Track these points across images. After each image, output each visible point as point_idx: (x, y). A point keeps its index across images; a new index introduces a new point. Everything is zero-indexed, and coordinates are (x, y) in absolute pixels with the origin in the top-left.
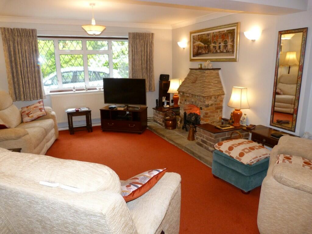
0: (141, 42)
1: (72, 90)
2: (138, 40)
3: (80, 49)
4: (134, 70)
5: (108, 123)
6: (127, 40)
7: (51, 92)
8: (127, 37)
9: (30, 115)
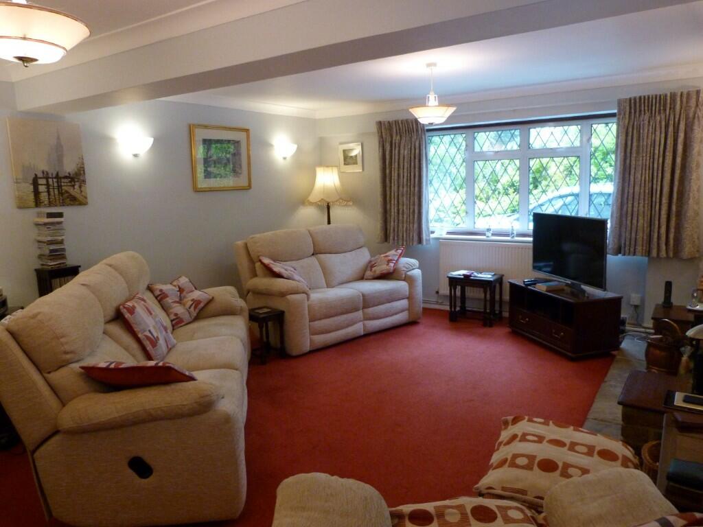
0: (658, 118)
1: (484, 234)
2: (648, 115)
3: (516, 147)
4: (626, 196)
5: (520, 317)
6: (615, 120)
7: (449, 233)
8: (615, 111)
9: (373, 269)
